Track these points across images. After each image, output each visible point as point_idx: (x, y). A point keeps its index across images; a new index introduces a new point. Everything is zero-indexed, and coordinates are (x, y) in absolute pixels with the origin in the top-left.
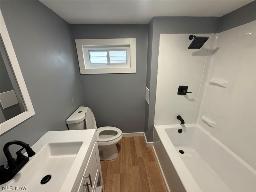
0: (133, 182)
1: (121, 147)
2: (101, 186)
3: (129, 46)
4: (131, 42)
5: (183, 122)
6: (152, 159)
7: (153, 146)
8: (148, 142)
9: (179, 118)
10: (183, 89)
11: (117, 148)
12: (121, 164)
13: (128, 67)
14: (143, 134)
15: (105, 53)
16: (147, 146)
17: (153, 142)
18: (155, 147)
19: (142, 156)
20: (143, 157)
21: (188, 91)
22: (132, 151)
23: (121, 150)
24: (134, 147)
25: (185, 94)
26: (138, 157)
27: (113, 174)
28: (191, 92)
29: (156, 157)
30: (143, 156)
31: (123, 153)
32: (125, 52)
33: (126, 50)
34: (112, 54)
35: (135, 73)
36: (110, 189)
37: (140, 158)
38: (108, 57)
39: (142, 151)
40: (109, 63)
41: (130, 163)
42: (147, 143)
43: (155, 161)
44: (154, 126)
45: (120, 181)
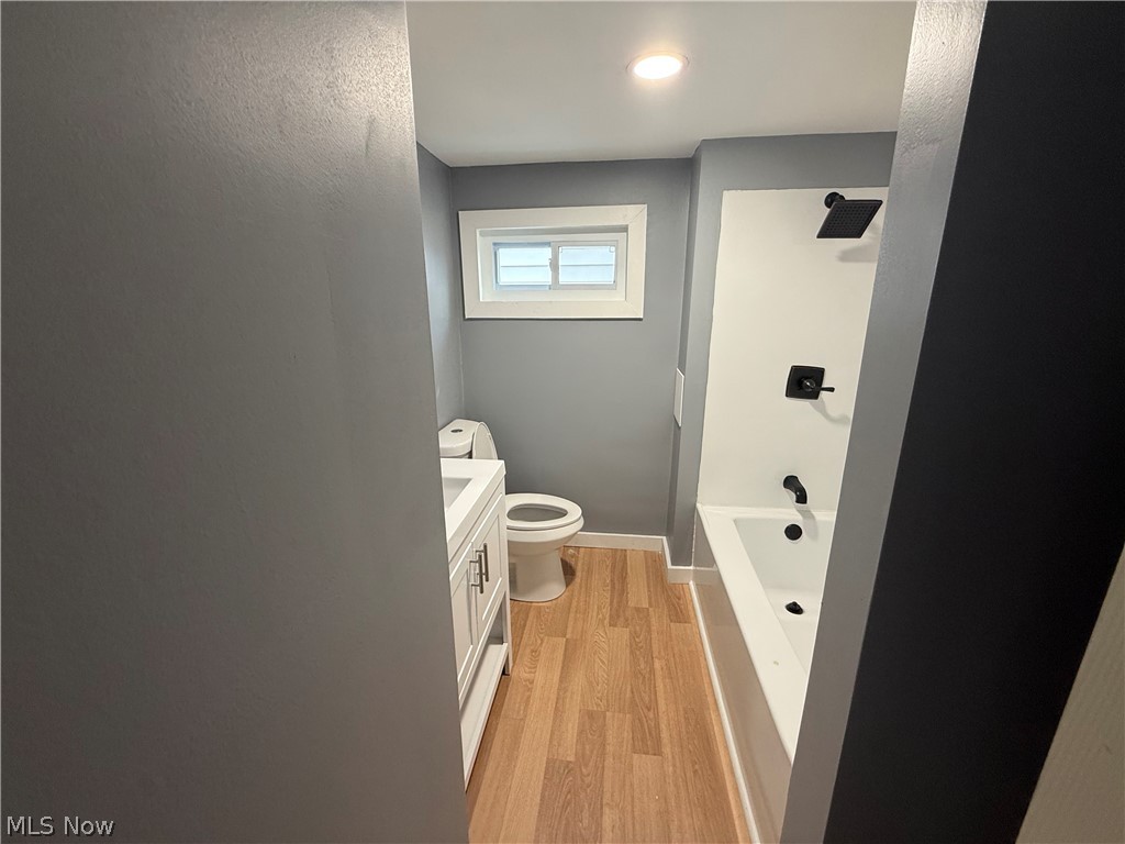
0: (603, 662)
1: (579, 574)
2: (505, 645)
3: (625, 229)
4: (634, 216)
5: (802, 498)
6: (679, 613)
7: (691, 583)
8: (673, 564)
9: (791, 483)
10: (807, 378)
11: (565, 574)
12: (572, 615)
13: (618, 297)
14: (661, 544)
15: (545, 254)
16: (671, 580)
17: (691, 568)
18: (697, 585)
19: (645, 605)
20: (651, 609)
21: (824, 386)
22: (613, 587)
23: (577, 580)
24: (623, 578)
25: (814, 395)
26: (632, 604)
27: (542, 636)
28: (832, 390)
29: (696, 616)
30: (650, 605)
31: (583, 589)
32: (613, 249)
33: (615, 244)
34: (567, 255)
35: (640, 319)
36: (530, 668)
37: (638, 610)
38: (554, 265)
39: (649, 591)
40: (555, 284)
41: (600, 616)
42: (670, 566)
43: (690, 623)
44: (698, 505)
45: (565, 655)
